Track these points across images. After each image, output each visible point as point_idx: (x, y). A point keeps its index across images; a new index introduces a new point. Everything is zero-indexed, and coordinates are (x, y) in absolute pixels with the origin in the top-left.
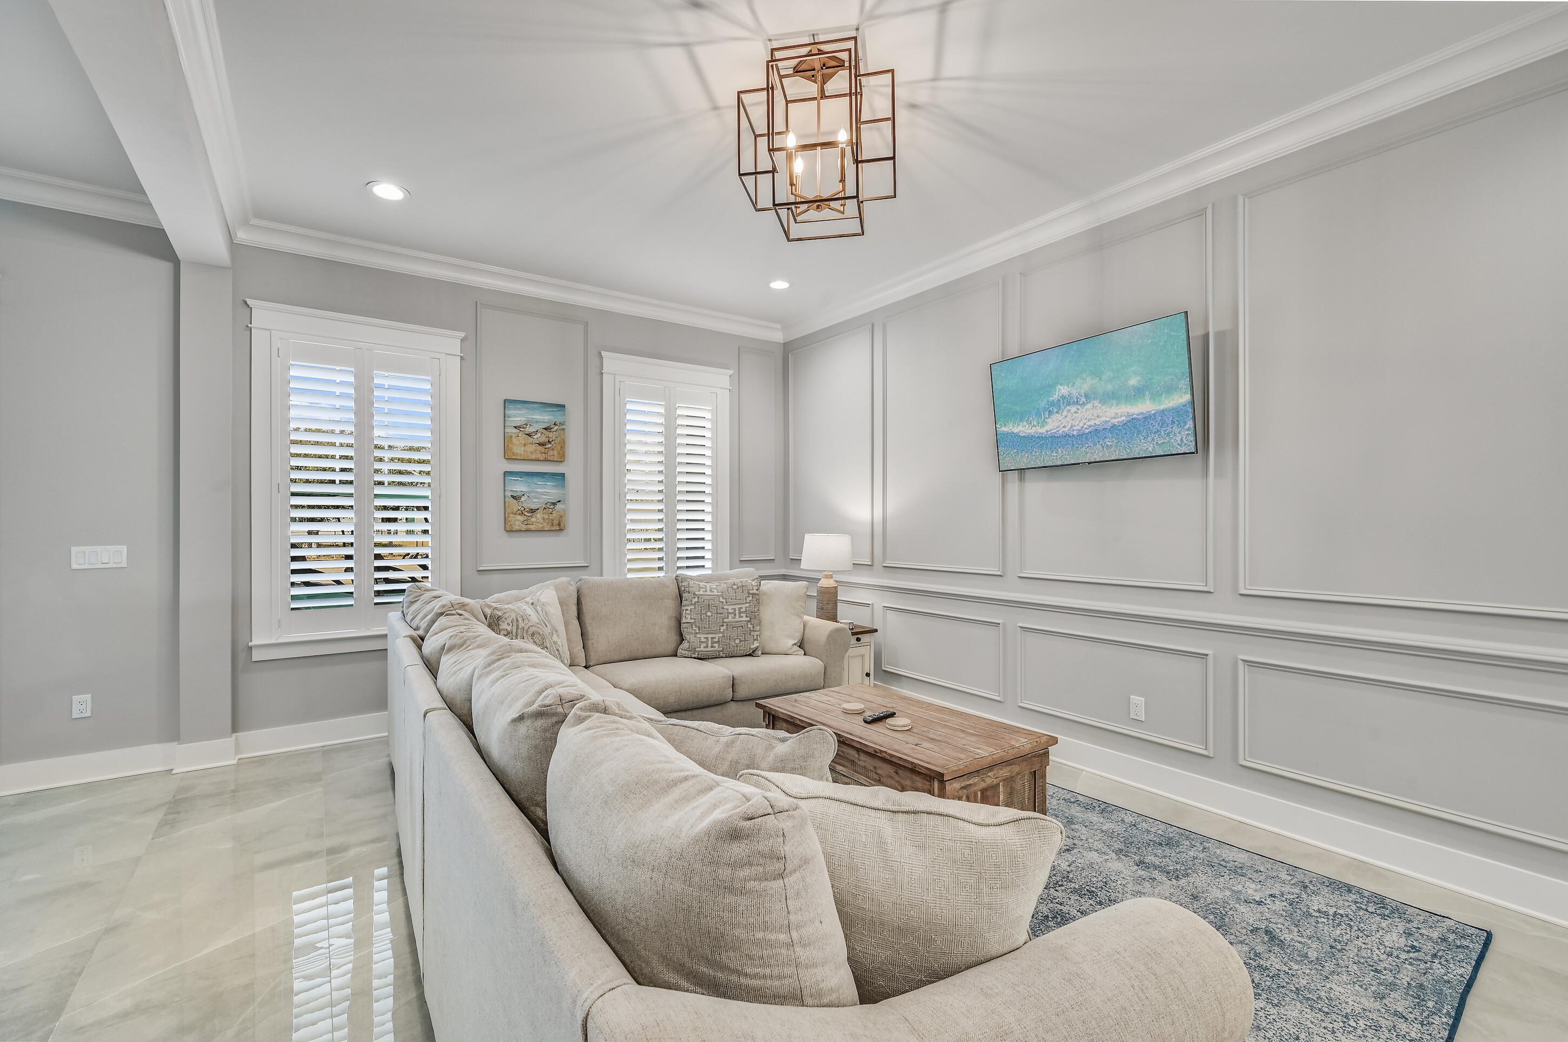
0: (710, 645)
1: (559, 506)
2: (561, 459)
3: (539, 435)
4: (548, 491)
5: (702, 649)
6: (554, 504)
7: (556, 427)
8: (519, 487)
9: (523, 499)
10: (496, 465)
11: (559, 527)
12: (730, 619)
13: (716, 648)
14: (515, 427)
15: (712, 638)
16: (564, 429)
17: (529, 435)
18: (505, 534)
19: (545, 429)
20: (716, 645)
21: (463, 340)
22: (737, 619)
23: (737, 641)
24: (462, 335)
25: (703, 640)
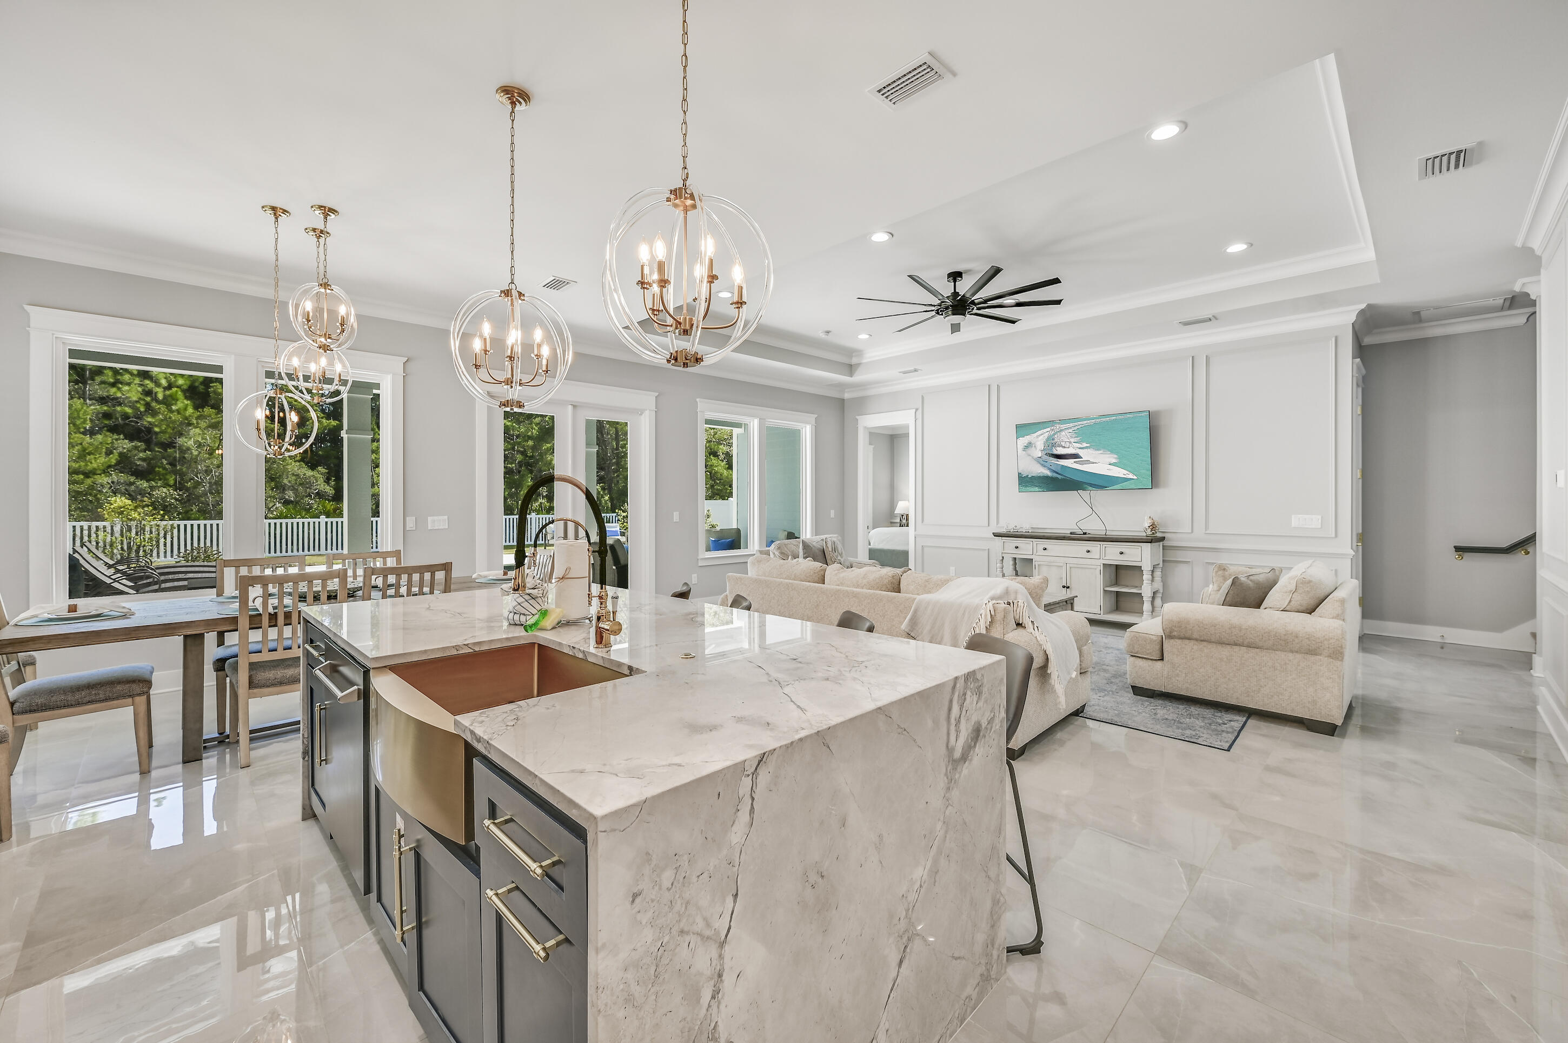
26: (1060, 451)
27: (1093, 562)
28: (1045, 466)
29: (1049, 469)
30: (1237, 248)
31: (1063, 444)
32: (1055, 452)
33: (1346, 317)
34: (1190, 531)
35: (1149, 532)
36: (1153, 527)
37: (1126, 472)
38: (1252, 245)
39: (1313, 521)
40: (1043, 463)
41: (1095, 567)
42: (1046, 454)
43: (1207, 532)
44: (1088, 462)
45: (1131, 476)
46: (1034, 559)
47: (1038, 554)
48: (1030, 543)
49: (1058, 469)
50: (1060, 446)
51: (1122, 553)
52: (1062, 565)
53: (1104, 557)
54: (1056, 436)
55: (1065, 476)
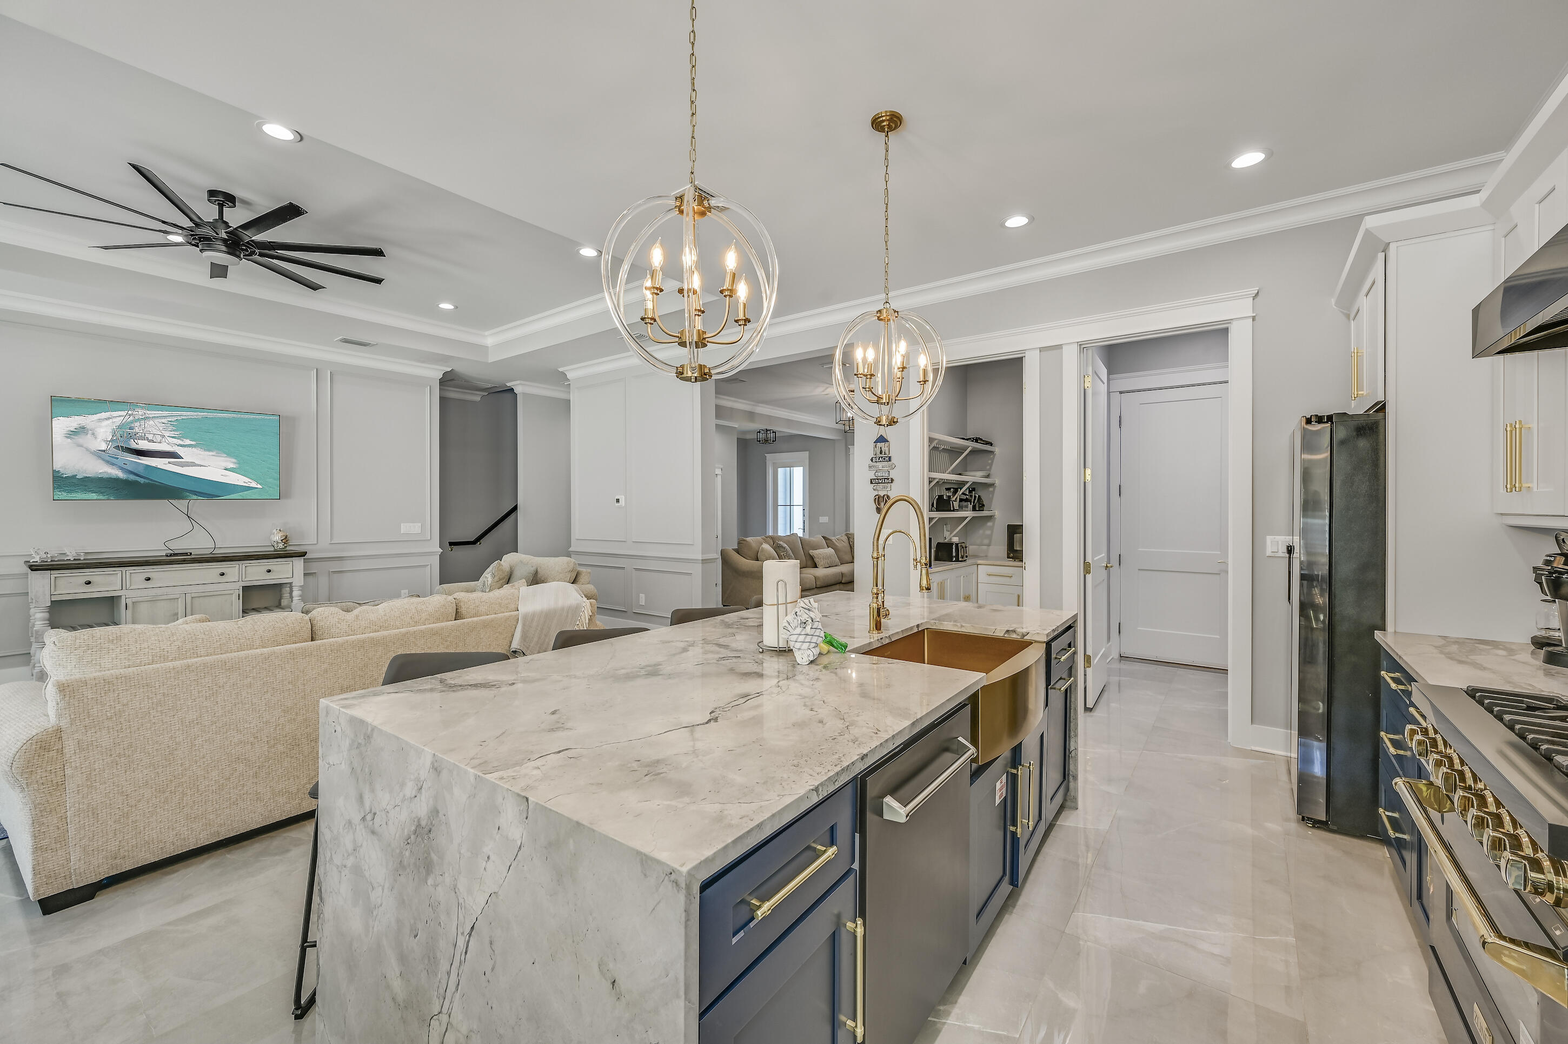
26: (143, 445)
27: (229, 586)
28: (113, 464)
29: (122, 469)
30: (446, 306)
31: (150, 437)
32: (133, 445)
33: (436, 373)
34: (316, 543)
35: (281, 546)
36: (285, 540)
37: (247, 480)
38: (457, 307)
39: (415, 528)
40: (108, 459)
41: (232, 592)
42: (117, 447)
43: (332, 542)
44: (193, 464)
45: (254, 484)
46: (123, 598)
47: (132, 588)
48: (117, 574)
49: (140, 471)
50: (143, 438)
51: (269, 571)
52: (177, 596)
53: (245, 578)
54: (137, 424)
55: (152, 480)
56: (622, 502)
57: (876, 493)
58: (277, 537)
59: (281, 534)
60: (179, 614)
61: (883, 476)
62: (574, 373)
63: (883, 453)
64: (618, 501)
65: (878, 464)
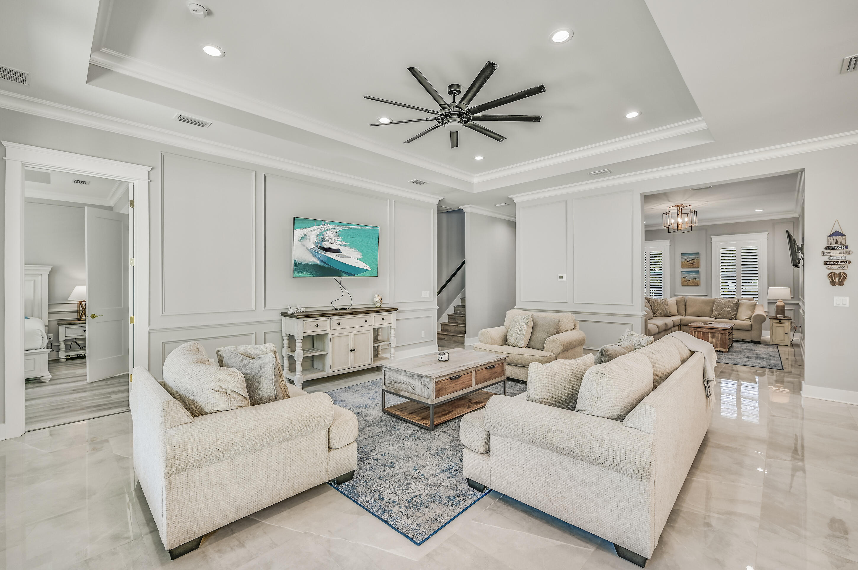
0: (718, 315)
1: (697, 279)
2: (698, 267)
3: (691, 261)
4: (693, 276)
5: (716, 316)
6: (696, 279)
7: (696, 259)
8: (686, 275)
9: (686, 278)
10: (679, 269)
11: (697, 284)
12: (724, 309)
13: (720, 316)
14: (684, 260)
15: (719, 313)
16: (699, 259)
17: (688, 261)
18: (682, 286)
19: (693, 259)
20: (720, 315)
21: (670, 241)
22: (727, 309)
23: (726, 315)
24: (670, 240)
25: (716, 314)
26: (327, 245)
27: (368, 328)
29: (319, 259)
30: (479, 158)
31: (330, 241)
32: (323, 245)
33: (436, 201)
35: (379, 304)
36: (381, 301)
37: (365, 265)
38: (485, 158)
39: (427, 294)
40: (314, 253)
41: (369, 332)
42: (317, 247)
43: (395, 302)
44: (345, 256)
45: (368, 268)
46: (329, 334)
47: (333, 329)
48: (327, 321)
49: (325, 260)
50: (327, 241)
51: (383, 319)
52: (349, 334)
53: (374, 323)
54: (325, 233)
55: (330, 266)
56: (565, 278)
57: (830, 271)
58: (377, 299)
59: (379, 298)
60: (350, 344)
61: (839, 260)
62: (517, 199)
63: (839, 243)
64: (561, 277)
65: (832, 251)
